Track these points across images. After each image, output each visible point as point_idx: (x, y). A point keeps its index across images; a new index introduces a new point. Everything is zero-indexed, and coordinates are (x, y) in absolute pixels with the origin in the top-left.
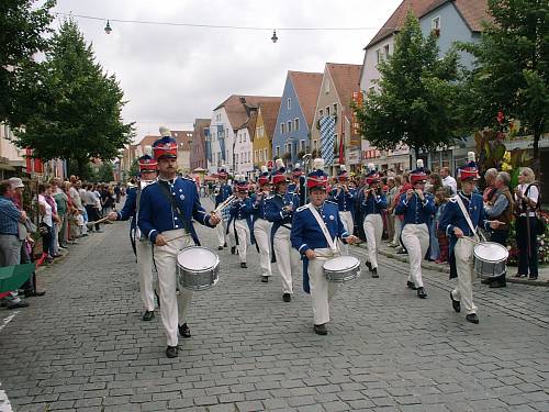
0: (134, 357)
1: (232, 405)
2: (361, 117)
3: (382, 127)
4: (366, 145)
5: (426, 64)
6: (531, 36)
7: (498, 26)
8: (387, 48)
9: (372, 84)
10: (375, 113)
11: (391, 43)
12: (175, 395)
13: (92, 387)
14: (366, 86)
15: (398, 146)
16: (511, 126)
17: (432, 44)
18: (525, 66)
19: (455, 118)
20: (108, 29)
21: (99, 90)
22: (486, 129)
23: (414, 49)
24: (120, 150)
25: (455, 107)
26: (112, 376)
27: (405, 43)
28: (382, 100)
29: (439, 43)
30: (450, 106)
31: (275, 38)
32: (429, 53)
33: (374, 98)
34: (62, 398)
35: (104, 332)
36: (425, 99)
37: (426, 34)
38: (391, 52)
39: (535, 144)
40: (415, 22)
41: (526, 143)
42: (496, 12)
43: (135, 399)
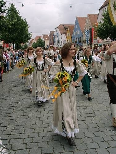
0: (24, 98)
2: (97, 30)
3: (103, 33)
4: (98, 38)
9: (101, 20)
10: (101, 29)
11: (107, 7)
13: (11, 106)
14: (99, 21)
20: (23, 6)
21: (21, 24)
26: (17, 103)
28: (103, 25)
31: (71, 7)
33: (101, 24)
34: (3, 108)
35: (17, 91)
38: (107, 10)
43: (22, 109)
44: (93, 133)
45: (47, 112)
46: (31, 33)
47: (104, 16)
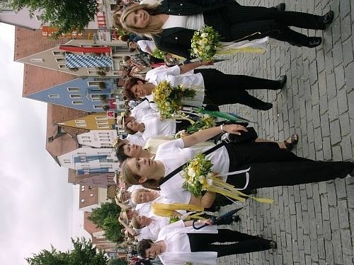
0: (289, 236)
1: (333, 148)
2: (66, 29)
3: (76, 9)
9: (33, 18)
10: (62, 15)
12: (324, 200)
14: (36, 24)
24: (98, 252)
26: (307, 257)
28: (50, 8)
33: (48, 17)
43: (328, 236)
45: (336, 149)
46: (73, 241)
47: (21, 6)
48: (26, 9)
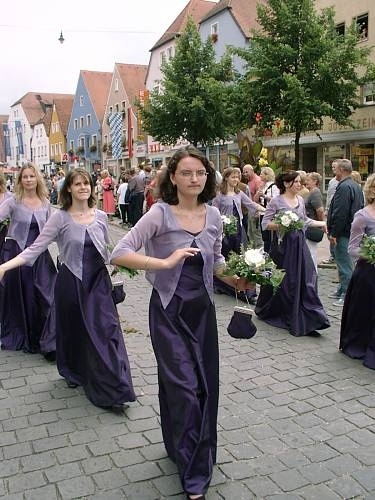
2: (146, 115)
3: (164, 123)
4: (150, 139)
5: (204, 66)
6: (294, 43)
7: (266, 34)
8: (170, 50)
9: (156, 83)
10: (158, 111)
11: (173, 45)
14: (151, 86)
15: (179, 141)
16: (278, 124)
17: (209, 47)
18: (288, 71)
19: (229, 115)
22: (255, 126)
23: (192, 51)
25: (229, 106)
27: (185, 47)
28: (164, 99)
29: (215, 47)
30: (225, 104)
31: (61, 39)
32: (206, 57)
33: (157, 97)
36: (203, 98)
37: (204, 39)
38: (173, 55)
39: (297, 141)
40: (194, 28)
41: (289, 140)
42: (264, 22)
44: (143, 436)
47: (165, 72)
48: (162, 76)
